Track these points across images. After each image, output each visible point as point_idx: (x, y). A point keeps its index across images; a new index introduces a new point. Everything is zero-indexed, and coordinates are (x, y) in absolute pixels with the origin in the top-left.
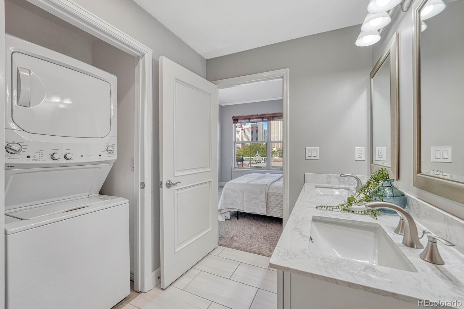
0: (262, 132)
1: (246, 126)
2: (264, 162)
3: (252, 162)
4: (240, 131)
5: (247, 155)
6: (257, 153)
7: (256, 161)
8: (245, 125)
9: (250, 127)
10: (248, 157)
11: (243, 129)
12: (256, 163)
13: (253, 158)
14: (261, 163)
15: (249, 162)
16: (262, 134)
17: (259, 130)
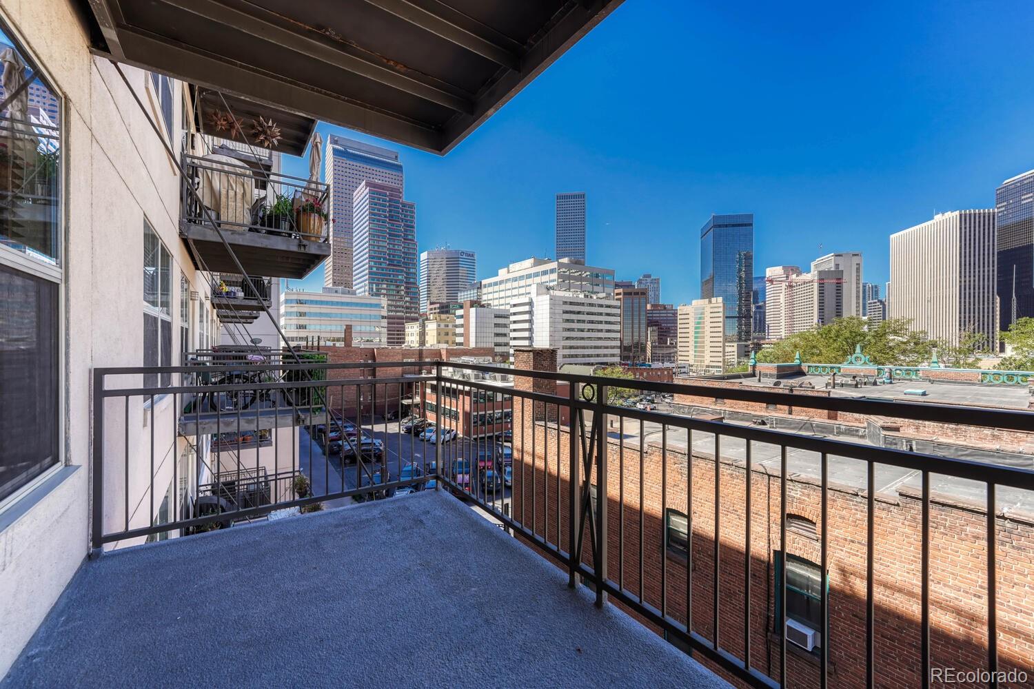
0: (858, 292)
1: (798, 278)
2: (891, 383)
3: (839, 382)
4: (783, 291)
5: (815, 358)
6: (858, 349)
7: (854, 377)
8: (797, 276)
9: (816, 278)
10: (820, 362)
11: (791, 286)
12: (856, 386)
13: (839, 368)
14: (875, 384)
15: (826, 379)
16: (858, 297)
17: (845, 286)
